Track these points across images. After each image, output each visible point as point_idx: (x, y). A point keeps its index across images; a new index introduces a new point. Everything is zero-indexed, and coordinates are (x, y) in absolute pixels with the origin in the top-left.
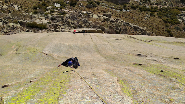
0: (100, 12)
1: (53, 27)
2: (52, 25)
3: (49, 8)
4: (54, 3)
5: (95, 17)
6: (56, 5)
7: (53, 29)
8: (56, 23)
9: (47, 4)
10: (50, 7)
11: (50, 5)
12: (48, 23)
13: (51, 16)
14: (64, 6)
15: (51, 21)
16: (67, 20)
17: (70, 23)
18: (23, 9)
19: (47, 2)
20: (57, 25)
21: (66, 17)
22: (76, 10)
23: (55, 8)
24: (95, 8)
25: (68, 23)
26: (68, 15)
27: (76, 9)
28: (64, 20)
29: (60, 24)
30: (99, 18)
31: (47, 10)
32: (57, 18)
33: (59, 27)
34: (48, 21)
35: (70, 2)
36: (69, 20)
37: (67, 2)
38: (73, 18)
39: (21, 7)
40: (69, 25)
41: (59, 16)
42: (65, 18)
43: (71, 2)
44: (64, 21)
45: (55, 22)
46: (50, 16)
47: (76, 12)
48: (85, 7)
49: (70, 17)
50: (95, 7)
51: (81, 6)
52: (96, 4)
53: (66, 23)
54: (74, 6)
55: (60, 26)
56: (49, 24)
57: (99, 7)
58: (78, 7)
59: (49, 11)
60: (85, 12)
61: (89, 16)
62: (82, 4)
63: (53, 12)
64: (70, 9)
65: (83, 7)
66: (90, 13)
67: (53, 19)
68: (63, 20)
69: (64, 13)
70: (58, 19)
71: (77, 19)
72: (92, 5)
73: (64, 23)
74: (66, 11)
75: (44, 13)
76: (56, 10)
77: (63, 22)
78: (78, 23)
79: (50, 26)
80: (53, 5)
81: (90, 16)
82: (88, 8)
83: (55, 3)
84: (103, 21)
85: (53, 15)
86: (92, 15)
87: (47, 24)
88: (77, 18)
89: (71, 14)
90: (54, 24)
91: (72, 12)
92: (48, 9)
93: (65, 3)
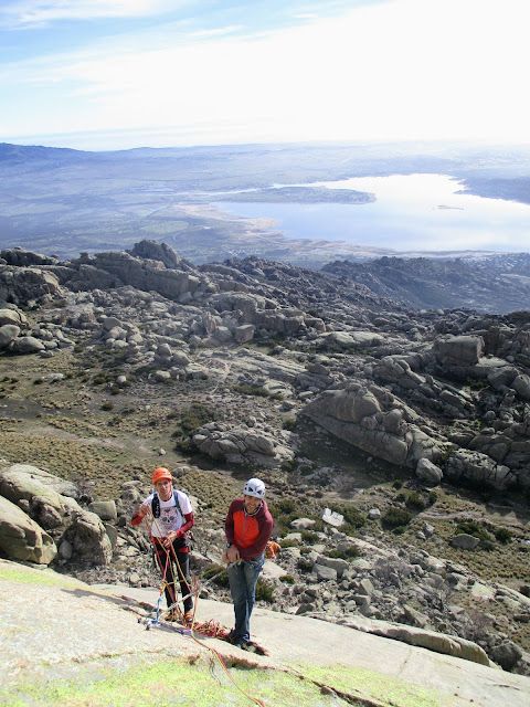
0: (506, 573)
1: (295, 600)
2: (297, 592)
3: (301, 526)
4: (323, 507)
5: (483, 591)
6: (328, 516)
7: (296, 609)
8: (313, 587)
9: (298, 511)
10: (305, 521)
11: (308, 515)
12: (283, 579)
13: (299, 556)
14: (358, 527)
15: (295, 575)
16: (358, 584)
17: (368, 598)
18: (214, 514)
19: (298, 503)
20: (312, 595)
21: (358, 570)
22: (405, 547)
23: (322, 525)
24: (484, 553)
25: (357, 595)
26: (363, 563)
27: (405, 543)
28: (346, 578)
29: (326, 594)
30: (501, 600)
31: (292, 529)
32: (319, 567)
33: (320, 602)
34: (284, 573)
35: (384, 514)
36: (366, 583)
37: (373, 512)
38: (386, 578)
39: (210, 506)
40: (360, 603)
41: (328, 559)
42: (349, 573)
43: (389, 514)
44: (346, 584)
45: (308, 582)
46: (295, 552)
47: (401, 554)
48: (441, 541)
49: (373, 572)
50: (489, 548)
51: (428, 534)
52: (493, 536)
53: (351, 593)
54: (398, 533)
55: (326, 601)
56: (286, 585)
57: (507, 553)
58: (413, 537)
59: (298, 536)
60: (439, 563)
61: (454, 581)
62: (430, 529)
63: (311, 540)
64: (379, 542)
65: (433, 540)
66: (460, 573)
67: (304, 568)
68: (340, 578)
69: (353, 553)
70: (324, 572)
71: (397, 586)
72: (471, 540)
73: (341, 594)
74: (361, 543)
75: (279, 539)
76: (322, 536)
77: (342, 588)
78: (401, 603)
79: (286, 593)
80: (318, 518)
81: (459, 586)
82: (455, 547)
83: (328, 511)
84: (516, 619)
85: (308, 551)
86: (471, 583)
87: (279, 583)
88: (400, 584)
89: (380, 562)
90: (302, 589)
91: (386, 553)
92: (295, 527)
93: (363, 515)
